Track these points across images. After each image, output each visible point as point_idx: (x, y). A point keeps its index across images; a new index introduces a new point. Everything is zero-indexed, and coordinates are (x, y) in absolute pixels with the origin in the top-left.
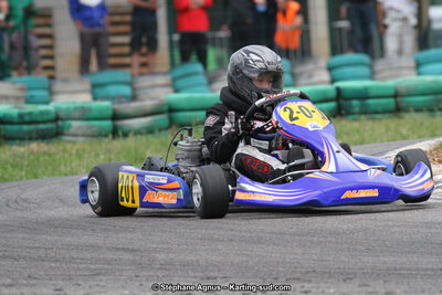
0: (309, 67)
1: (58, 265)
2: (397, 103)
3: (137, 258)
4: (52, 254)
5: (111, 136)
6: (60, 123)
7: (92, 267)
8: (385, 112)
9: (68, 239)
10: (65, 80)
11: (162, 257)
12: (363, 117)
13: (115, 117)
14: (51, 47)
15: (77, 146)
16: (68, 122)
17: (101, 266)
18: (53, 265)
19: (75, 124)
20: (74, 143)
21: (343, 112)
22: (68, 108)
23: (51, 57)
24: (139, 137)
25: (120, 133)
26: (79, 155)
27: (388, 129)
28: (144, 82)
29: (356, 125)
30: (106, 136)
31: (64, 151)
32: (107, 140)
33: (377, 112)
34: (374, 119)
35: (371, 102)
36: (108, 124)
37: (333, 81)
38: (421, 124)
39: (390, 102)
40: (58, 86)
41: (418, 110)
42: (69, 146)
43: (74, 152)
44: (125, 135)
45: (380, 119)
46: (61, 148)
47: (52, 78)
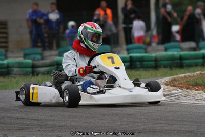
0: (119, 49)
1: (5, 125)
2: (156, 64)
3: (40, 123)
4: (3, 121)
5: (31, 75)
6: (9, 69)
7: (20, 126)
8: (151, 67)
9: (10, 115)
10: (12, 52)
11: (51, 123)
12: (141, 69)
13: (34, 66)
14: (6, 38)
15: (17, 79)
16: (13, 69)
17: (24, 126)
18: (3, 125)
19: (16, 69)
20: (15, 78)
21: (132, 67)
22: (13, 63)
23: (6, 42)
24: (44, 76)
25: (35, 74)
26: (17, 83)
27: (152, 75)
28: (47, 53)
29: (138, 73)
30: (29, 75)
31: (11, 81)
32: (29, 76)
33: (147, 67)
34: (146, 70)
35: (145, 63)
36: (30, 70)
37: (128, 54)
38: (166, 73)
39: (153, 63)
40: (9, 54)
41: (165, 67)
42: (13, 79)
43: (15, 81)
44: (38, 75)
45: (149, 70)
46: (9, 79)
47: (7, 51)
